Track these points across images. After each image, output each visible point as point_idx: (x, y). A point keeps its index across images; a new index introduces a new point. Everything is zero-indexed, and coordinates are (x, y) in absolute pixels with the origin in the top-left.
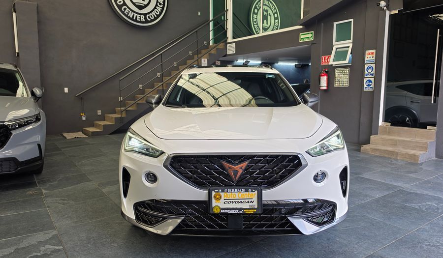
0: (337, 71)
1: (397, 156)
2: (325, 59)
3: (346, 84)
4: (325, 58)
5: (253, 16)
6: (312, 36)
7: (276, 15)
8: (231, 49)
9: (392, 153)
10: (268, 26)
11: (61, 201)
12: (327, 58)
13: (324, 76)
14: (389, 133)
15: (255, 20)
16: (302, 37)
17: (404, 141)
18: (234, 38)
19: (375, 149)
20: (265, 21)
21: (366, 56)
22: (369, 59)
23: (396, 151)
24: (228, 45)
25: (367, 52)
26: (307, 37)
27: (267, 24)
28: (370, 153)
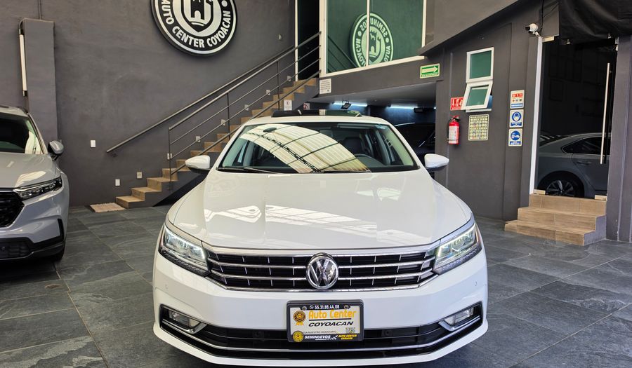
0: (472, 119)
1: (554, 236)
2: (455, 103)
3: (485, 138)
4: (455, 100)
5: (355, 40)
6: (437, 71)
7: (387, 40)
8: (325, 88)
9: (548, 232)
10: (377, 54)
11: (94, 298)
12: (457, 101)
13: (454, 125)
14: (544, 205)
15: (358, 46)
16: (424, 71)
17: (563, 215)
18: (329, 71)
19: (523, 227)
20: (373, 48)
21: (512, 99)
22: (515, 102)
23: (553, 229)
24: (321, 82)
25: (512, 93)
26: (431, 71)
27: (375, 51)
28: (517, 232)
